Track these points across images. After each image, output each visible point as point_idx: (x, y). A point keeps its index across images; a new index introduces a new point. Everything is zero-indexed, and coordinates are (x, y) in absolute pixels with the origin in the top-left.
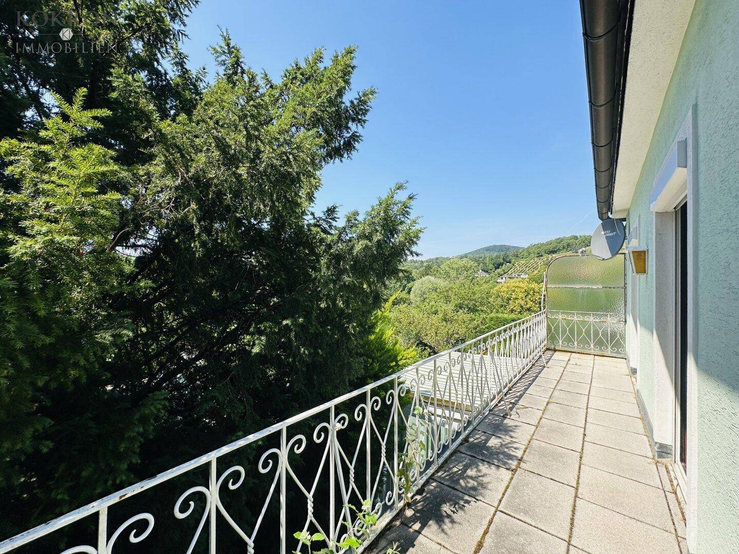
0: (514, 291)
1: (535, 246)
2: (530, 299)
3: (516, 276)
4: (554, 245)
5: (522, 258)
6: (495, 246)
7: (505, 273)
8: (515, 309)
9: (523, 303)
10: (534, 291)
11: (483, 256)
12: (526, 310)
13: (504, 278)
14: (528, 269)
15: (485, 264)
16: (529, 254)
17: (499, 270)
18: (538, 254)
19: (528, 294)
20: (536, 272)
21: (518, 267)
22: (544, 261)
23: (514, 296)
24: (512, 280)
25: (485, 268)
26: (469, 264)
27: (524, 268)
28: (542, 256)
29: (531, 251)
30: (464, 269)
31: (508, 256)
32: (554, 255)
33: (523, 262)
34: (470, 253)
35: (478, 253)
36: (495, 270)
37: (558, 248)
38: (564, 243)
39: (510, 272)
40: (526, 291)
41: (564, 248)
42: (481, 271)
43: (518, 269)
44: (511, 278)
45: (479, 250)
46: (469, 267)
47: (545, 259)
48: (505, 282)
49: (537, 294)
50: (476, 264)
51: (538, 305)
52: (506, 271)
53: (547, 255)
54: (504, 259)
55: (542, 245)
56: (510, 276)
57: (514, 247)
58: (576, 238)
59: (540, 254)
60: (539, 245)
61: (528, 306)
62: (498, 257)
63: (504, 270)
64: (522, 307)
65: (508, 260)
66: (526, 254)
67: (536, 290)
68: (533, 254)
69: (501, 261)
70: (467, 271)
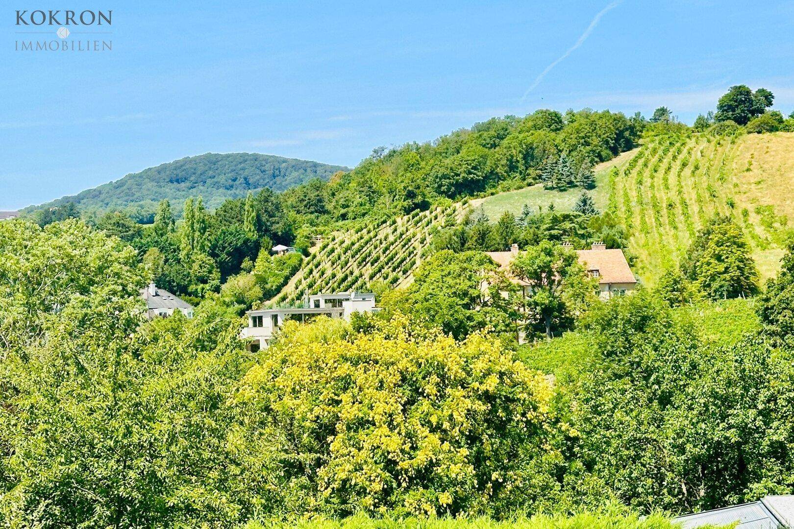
0: (346, 383)
1: (397, 160)
2: (426, 423)
3: (322, 304)
4: (471, 152)
5: (344, 217)
6: (213, 161)
7: (268, 295)
8: (358, 479)
9: (394, 443)
10: (443, 377)
11: (157, 208)
12: (411, 479)
13: (267, 321)
14: (368, 270)
15: (169, 250)
16: (372, 195)
17: (239, 282)
18: (411, 195)
19: (418, 392)
20: (406, 283)
21: (326, 265)
22: (436, 232)
23: (349, 411)
24: (304, 331)
25: (172, 271)
26: (94, 253)
27: (353, 265)
28: (424, 206)
29: (379, 184)
30: (64, 277)
31: (277, 207)
32: (475, 203)
33: (349, 237)
34: (94, 195)
35: (130, 197)
36: (223, 280)
37: (488, 169)
38: (511, 146)
39: (289, 289)
40: (404, 379)
41: (512, 167)
42: (152, 289)
43: (328, 273)
44: (297, 317)
45: (137, 180)
46: (94, 265)
47: (442, 220)
48: (274, 342)
49: (459, 392)
50: (130, 251)
51: (465, 451)
52: (272, 283)
53: (448, 201)
54: (259, 224)
55: (422, 152)
56: (295, 310)
57: (297, 165)
58: (554, 122)
59: (419, 199)
60: (412, 156)
61: (421, 458)
62: (230, 214)
63: (261, 280)
64: (390, 465)
65: (278, 228)
66: (357, 200)
67: (454, 370)
68: (386, 199)
69: (249, 231)
70: (84, 291)
